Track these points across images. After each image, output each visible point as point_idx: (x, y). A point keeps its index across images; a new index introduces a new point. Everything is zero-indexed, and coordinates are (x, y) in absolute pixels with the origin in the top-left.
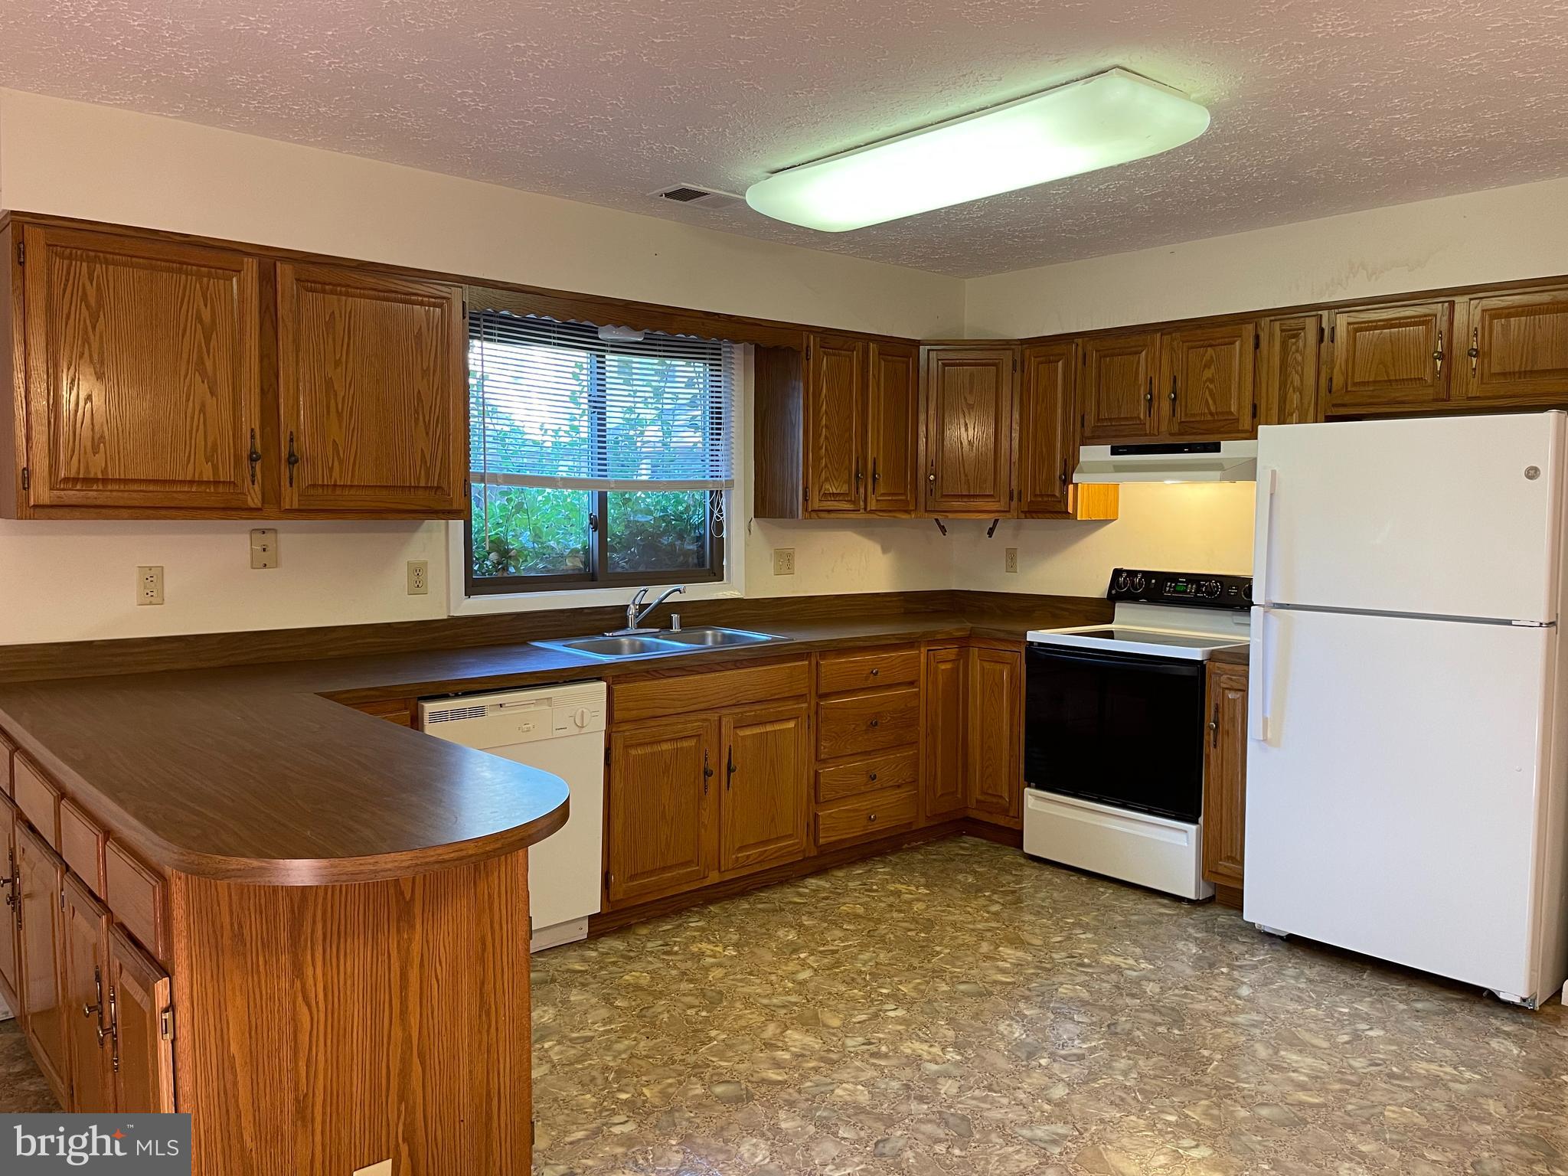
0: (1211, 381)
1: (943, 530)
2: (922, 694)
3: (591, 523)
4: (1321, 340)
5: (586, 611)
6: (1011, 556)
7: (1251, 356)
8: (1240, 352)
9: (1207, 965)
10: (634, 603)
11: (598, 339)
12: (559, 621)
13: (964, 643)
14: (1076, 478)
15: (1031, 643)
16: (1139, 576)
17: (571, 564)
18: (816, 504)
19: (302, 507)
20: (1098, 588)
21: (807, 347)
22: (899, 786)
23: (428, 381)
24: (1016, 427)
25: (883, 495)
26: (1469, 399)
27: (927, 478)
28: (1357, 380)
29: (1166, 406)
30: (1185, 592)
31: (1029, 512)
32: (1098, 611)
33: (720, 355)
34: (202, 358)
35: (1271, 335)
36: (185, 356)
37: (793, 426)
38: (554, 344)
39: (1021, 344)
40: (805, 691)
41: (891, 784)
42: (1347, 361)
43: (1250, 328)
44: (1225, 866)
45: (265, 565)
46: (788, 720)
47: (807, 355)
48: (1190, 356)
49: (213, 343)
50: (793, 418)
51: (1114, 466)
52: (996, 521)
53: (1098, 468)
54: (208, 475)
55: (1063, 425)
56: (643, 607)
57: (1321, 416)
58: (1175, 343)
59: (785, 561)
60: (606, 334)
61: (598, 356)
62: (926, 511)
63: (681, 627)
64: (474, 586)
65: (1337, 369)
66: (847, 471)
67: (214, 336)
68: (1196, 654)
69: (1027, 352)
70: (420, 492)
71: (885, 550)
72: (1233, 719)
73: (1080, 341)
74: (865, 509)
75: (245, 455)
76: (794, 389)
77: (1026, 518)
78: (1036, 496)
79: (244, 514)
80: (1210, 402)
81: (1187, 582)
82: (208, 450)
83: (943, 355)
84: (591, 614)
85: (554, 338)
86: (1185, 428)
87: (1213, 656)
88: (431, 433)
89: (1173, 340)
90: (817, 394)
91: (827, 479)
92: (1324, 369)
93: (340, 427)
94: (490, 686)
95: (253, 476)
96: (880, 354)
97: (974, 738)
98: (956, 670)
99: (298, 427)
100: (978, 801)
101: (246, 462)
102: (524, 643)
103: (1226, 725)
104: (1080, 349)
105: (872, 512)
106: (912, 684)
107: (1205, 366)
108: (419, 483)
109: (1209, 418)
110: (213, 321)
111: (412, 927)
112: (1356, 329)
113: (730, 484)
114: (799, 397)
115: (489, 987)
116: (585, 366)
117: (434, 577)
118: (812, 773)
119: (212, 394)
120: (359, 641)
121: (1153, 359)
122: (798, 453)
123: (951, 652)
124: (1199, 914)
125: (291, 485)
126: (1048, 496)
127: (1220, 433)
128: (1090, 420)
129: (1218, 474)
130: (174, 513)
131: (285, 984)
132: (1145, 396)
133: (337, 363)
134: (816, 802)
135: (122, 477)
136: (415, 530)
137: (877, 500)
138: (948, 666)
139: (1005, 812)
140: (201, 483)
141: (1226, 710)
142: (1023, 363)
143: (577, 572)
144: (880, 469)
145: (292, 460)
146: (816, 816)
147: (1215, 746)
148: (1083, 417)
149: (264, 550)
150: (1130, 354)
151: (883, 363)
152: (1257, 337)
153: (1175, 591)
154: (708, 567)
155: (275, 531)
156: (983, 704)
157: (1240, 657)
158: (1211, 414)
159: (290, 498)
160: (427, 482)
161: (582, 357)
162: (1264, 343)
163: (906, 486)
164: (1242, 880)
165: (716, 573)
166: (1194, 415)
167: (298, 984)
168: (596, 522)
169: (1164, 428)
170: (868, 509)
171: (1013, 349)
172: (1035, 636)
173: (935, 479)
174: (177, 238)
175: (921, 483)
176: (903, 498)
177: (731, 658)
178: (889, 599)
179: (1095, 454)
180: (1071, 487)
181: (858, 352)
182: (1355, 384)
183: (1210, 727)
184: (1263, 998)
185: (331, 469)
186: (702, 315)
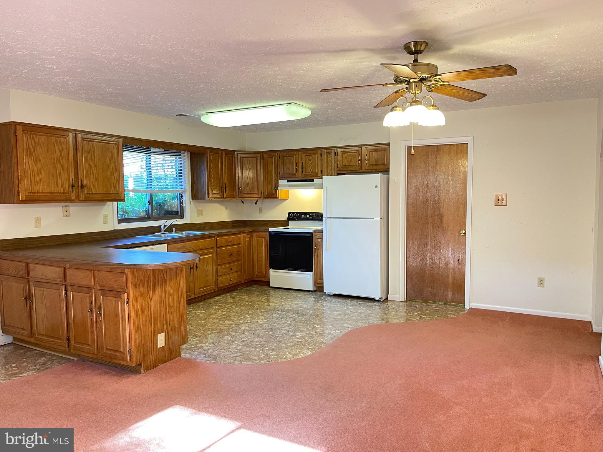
0: (311, 164)
1: (243, 203)
2: (242, 247)
3: (148, 203)
4: (335, 155)
5: (149, 227)
6: (261, 210)
7: (320, 158)
8: (317, 157)
9: (316, 301)
10: (163, 225)
11: (150, 151)
12: (142, 230)
13: (252, 233)
14: (279, 188)
15: (270, 231)
16: (295, 213)
17: (143, 214)
18: (211, 196)
19: (85, 199)
20: (285, 217)
21: (207, 153)
22: (237, 272)
23: (114, 165)
24: (262, 174)
25: (228, 193)
26: (366, 170)
27: (239, 189)
28: (343, 165)
29: (300, 170)
30: (306, 217)
31: (267, 197)
32: (285, 223)
33: (181, 154)
34: (60, 160)
35: (324, 153)
36: (56, 159)
37: (204, 175)
38: (139, 152)
39: (262, 152)
40: (214, 246)
41: (235, 271)
42: (341, 161)
43: (319, 152)
44: (319, 281)
45: (67, 216)
46: (209, 254)
47: (207, 155)
48: (306, 157)
49: (62, 155)
50: (203, 172)
51: (288, 185)
52: (257, 200)
53: (284, 186)
54: (62, 191)
55: (275, 174)
56: (165, 226)
57: (336, 174)
58: (302, 154)
59: (200, 213)
60: (152, 150)
61: (149, 155)
62: (239, 198)
63: (175, 231)
64: (120, 221)
65: (339, 162)
66: (218, 187)
67: (62, 154)
68: (311, 231)
69: (264, 155)
70: (113, 195)
71: (226, 209)
72: (320, 246)
73: (278, 152)
74: (223, 197)
75: (71, 185)
76: (203, 164)
77: (266, 199)
78: (268, 193)
79: (70, 201)
80: (311, 169)
81: (307, 214)
82: (62, 184)
83: (241, 155)
84: (151, 228)
85: (139, 151)
86: (305, 176)
87: (315, 231)
88: (115, 179)
89: (302, 153)
90: (210, 165)
91: (213, 189)
92: (336, 162)
93: (93, 177)
94: (139, 245)
95: (73, 191)
96: (225, 154)
97: (255, 259)
98: (250, 240)
99: (83, 178)
100: (257, 275)
101: (71, 187)
102: (134, 237)
103: (318, 247)
104: (278, 154)
105: (225, 198)
106: (239, 244)
107: (310, 160)
108: (113, 192)
109: (311, 173)
110: (62, 150)
111: (166, 285)
112: (343, 153)
113: (186, 191)
114: (205, 166)
115: (179, 299)
116: (145, 158)
117: (110, 218)
118: (216, 268)
119: (62, 169)
120: (92, 237)
121: (297, 158)
122: (205, 182)
123: (249, 235)
124: (314, 294)
125: (82, 193)
126: (272, 193)
127: (314, 177)
128: (282, 173)
129: (314, 187)
130: (55, 201)
131: (146, 294)
132: (295, 167)
133: (92, 160)
134: (217, 276)
135: (42, 192)
136: (104, 205)
137: (227, 195)
138: (248, 239)
139: (264, 277)
140: (60, 193)
141: (318, 244)
142: (263, 157)
143: (144, 217)
144: (227, 186)
145: (82, 187)
146: (217, 280)
147: (316, 253)
148: (280, 172)
149: (67, 212)
150: (291, 156)
151: (226, 157)
152: (321, 154)
153: (304, 217)
154: (179, 214)
155: (68, 206)
156: (257, 249)
157: (321, 231)
158: (311, 172)
159: (82, 197)
160: (115, 192)
161: (144, 155)
162: (323, 155)
163: (234, 191)
164: (323, 284)
165: (182, 216)
166: (307, 172)
167: (148, 295)
168: (150, 202)
169: (300, 175)
170: (224, 197)
171: (260, 154)
172: (271, 230)
173: (241, 189)
174: (53, 128)
175: (237, 190)
176: (233, 194)
177: (195, 237)
178: (228, 223)
179: (283, 182)
180: (277, 191)
181: (220, 154)
182: (343, 166)
183: (315, 248)
184: (329, 305)
185: (92, 189)
186: (180, 145)
